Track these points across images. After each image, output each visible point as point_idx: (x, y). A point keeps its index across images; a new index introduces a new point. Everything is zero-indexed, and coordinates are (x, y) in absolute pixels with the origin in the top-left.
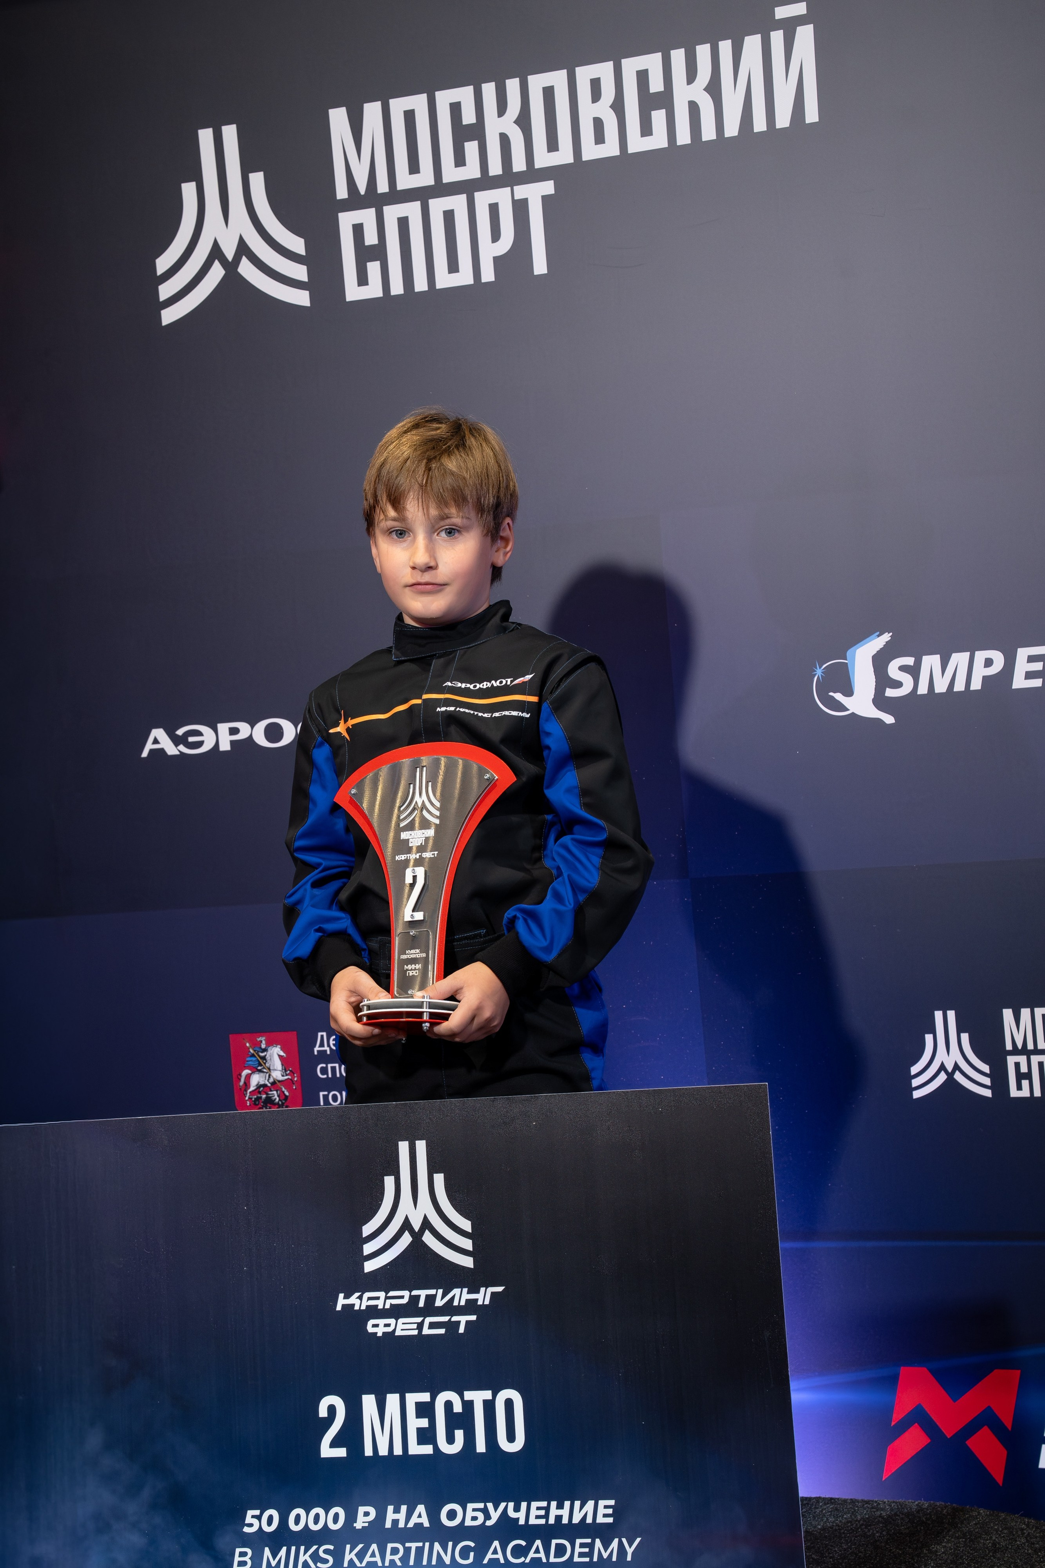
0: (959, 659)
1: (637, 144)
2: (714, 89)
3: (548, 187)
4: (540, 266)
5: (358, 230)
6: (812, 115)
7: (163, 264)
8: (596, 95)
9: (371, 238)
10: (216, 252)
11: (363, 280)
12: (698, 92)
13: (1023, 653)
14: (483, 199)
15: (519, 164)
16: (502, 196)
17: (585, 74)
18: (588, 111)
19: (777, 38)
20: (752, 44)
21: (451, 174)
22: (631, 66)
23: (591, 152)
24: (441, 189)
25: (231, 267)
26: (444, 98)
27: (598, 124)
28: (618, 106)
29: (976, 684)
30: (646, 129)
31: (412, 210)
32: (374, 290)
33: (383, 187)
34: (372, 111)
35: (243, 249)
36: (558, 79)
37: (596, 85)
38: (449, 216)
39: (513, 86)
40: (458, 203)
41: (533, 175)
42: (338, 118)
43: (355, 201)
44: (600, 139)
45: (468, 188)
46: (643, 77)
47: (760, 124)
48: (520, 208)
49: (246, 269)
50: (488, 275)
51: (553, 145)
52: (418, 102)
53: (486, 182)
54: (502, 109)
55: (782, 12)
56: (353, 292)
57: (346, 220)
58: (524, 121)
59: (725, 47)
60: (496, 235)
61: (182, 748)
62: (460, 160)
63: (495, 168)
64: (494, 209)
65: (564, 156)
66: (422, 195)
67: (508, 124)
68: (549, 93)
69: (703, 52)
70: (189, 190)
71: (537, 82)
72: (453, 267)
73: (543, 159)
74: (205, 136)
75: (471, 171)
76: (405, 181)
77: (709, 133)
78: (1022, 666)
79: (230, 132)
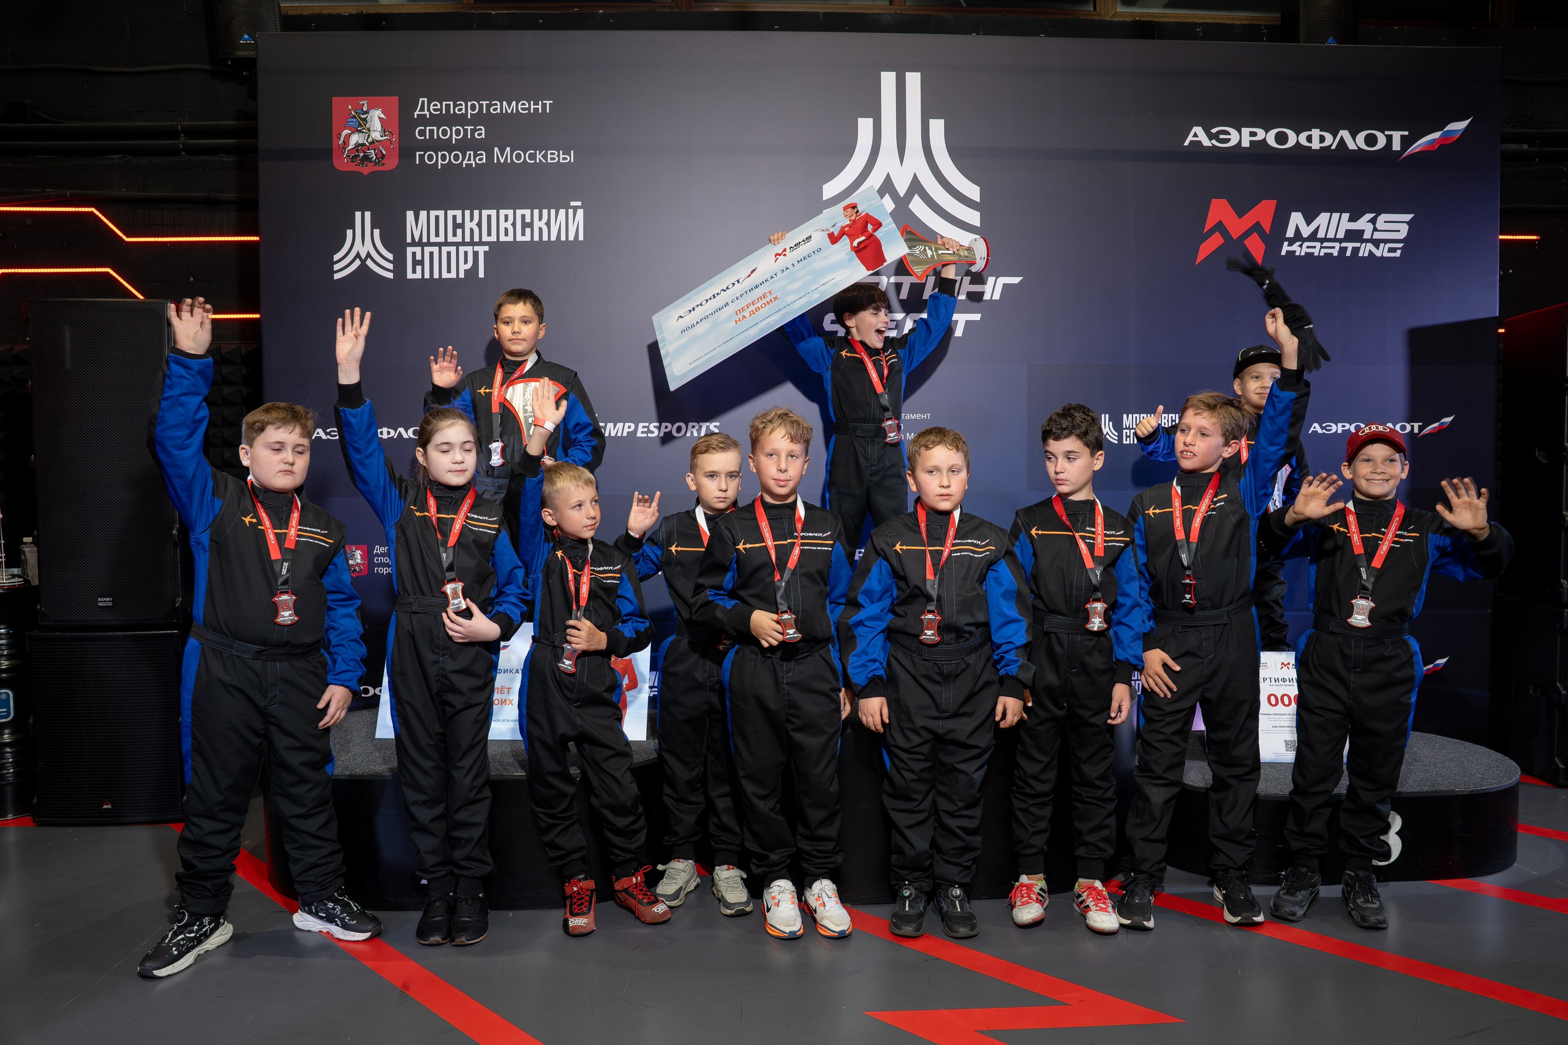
0: (620, 425)
1: (519, 238)
2: (548, 224)
3: (487, 248)
4: (481, 275)
5: (414, 254)
6: (581, 238)
7: (336, 257)
8: (506, 220)
9: (419, 257)
10: (358, 255)
11: (414, 271)
12: (542, 224)
13: (641, 425)
14: (462, 249)
15: (476, 239)
16: (469, 249)
17: (503, 212)
18: (503, 225)
19: (571, 211)
20: (562, 212)
21: (451, 239)
22: (519, 212)
23: (503, 238)
24: (447, 243)
25: (363, 262)
26: (451, 213)
27: (506, 230)
28: (514, 224)
29: (625, 434)
30: (523, 234)
31: (435, 250)
32: (418, 276)
33: (425, 240)
34: (423, 214)
35: (369, 255)
36: (493, 213)
37: (506, 217)
38: (449, 253)
39: (476, 212)
40: (453, 249)
41: (481, 243)
42: (410, 215)
43: (414, 244)
44: (506, 234)
45: (457, 245)
46: (523, 216)
47: (563, 238)
48: (476, 254)
49: (369, 263)
50: (462, 275)
51: (489, 234)
52: (441, 213)
53: (463, 243)
54: (472, 219)
55: (573, 204)
56: (410, 275)
57: (410, 250)
58: (479, 225)
59: (553, 211)
60: (466, 262)
61: (328, 436)
62: (455, 235)
63: (467, 239)
64: (466, 253)
65: (493, 238)
66: (440, 245)
67: (474, 225)
68: (489, 217)
69: (545, 212)
70: (349, 232)
71: (485, 213)
72: (449, 271)
73: (485, 238)
74: (358, 214)
75: (459, 239)
76: (433, 239)
77: (545, 238)
78: (640, 429)
79: (368, 214)
